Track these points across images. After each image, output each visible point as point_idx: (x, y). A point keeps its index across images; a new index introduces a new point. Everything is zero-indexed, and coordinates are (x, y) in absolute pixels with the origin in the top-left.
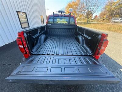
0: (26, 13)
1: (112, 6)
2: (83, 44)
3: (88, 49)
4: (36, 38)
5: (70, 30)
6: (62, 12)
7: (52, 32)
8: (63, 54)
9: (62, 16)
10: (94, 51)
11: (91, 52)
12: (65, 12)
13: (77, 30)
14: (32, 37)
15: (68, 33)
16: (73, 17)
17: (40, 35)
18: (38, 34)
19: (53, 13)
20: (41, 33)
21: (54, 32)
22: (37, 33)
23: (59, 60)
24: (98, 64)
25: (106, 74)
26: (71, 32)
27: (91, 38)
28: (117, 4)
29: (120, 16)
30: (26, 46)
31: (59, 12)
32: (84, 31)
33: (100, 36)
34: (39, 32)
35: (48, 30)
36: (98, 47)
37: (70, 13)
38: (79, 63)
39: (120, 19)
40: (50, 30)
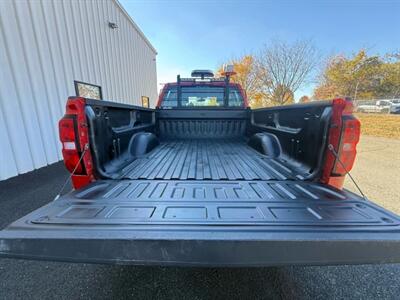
0: (100, 88)
1: (344, 72)
2: (277, 154)
3: (297, 165)
4: (121, 135)
5: (231, 125)
6: (203, 74)
7: (175, 131)
8: (209, 177)
9: (203, 85)
10: (319, 164)
11: (307, 172)
12: (212, 75)
13: (253, 122)
14: (110, 129)
15: (224, 132)
16: (237, 88)
17: (135, 131)
18: (131, 127)
19: (179, 77)
20: (139, 127)
21: (181, 132)
22: (128, 124)
23: (197, 191)
24: (343, 197)
25: (384, 223)
26: (234, 129)
27: (299, 129)
28: (358, 66)
29: (374, 95)
30: (87, 146)
31: (195, 73)
32: (273, 116)
33: (327, 111)
34: (133, 121)
35: (162, 125)
36: (331, 147)
37: (228, 76)
38: (271, 196)
39: (378, 103)
40: (168, 124)
